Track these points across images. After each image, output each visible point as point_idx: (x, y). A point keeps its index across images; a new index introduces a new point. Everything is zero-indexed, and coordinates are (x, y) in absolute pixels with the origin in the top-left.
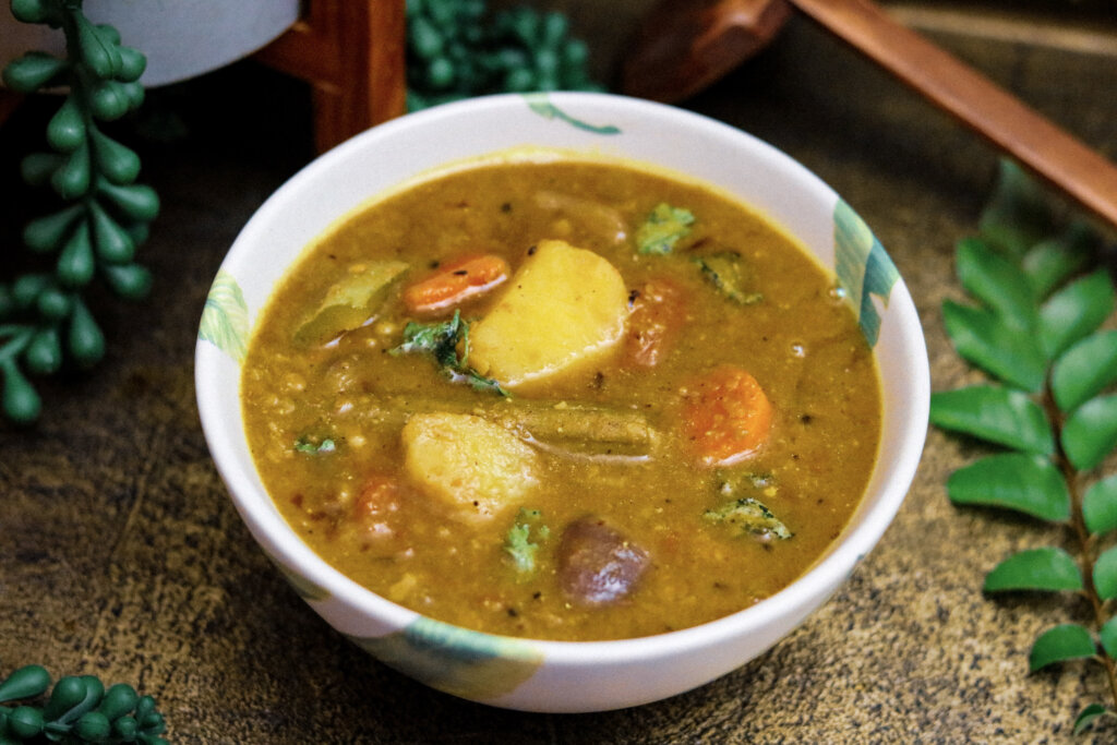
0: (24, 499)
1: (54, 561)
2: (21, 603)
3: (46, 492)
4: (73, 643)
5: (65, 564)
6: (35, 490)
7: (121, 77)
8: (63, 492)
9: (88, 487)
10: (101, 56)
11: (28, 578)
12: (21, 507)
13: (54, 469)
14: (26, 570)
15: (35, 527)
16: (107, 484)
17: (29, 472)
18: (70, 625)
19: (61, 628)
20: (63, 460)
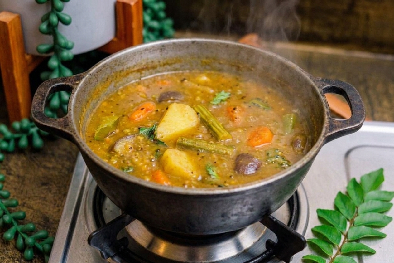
0: (42, 170)
1: (51, 185)
2: (42, 196)
3: (49, 168)
4: (56, 205)
5: (54, 186)
6: (45, 167)
7: (68, 48)
8: (54, 168)
9: (60, 166)
10: (62, 42)
11: (45, 189)
12: (41, 172)
13: (50, 162)
14: (44, 187)
15: (46, 177)
16: (65, 166)
17: (44, 163)
18: (56, 201)
19: (53, 201)
20: (53, 160)
